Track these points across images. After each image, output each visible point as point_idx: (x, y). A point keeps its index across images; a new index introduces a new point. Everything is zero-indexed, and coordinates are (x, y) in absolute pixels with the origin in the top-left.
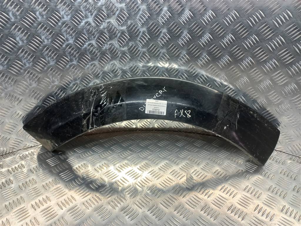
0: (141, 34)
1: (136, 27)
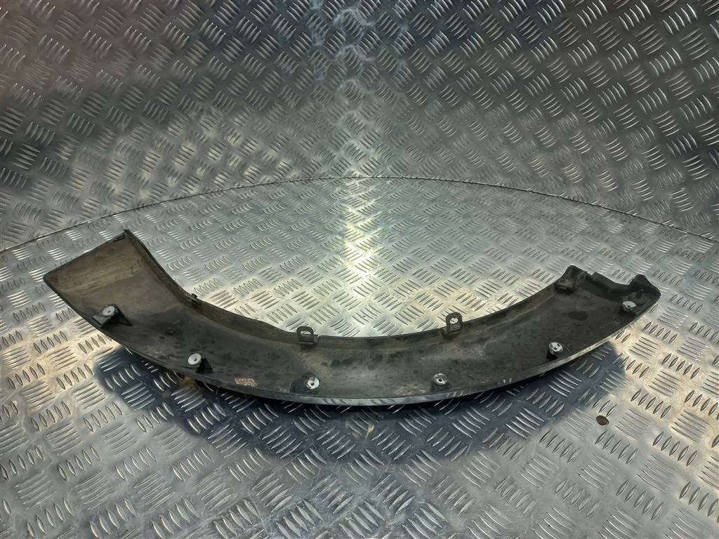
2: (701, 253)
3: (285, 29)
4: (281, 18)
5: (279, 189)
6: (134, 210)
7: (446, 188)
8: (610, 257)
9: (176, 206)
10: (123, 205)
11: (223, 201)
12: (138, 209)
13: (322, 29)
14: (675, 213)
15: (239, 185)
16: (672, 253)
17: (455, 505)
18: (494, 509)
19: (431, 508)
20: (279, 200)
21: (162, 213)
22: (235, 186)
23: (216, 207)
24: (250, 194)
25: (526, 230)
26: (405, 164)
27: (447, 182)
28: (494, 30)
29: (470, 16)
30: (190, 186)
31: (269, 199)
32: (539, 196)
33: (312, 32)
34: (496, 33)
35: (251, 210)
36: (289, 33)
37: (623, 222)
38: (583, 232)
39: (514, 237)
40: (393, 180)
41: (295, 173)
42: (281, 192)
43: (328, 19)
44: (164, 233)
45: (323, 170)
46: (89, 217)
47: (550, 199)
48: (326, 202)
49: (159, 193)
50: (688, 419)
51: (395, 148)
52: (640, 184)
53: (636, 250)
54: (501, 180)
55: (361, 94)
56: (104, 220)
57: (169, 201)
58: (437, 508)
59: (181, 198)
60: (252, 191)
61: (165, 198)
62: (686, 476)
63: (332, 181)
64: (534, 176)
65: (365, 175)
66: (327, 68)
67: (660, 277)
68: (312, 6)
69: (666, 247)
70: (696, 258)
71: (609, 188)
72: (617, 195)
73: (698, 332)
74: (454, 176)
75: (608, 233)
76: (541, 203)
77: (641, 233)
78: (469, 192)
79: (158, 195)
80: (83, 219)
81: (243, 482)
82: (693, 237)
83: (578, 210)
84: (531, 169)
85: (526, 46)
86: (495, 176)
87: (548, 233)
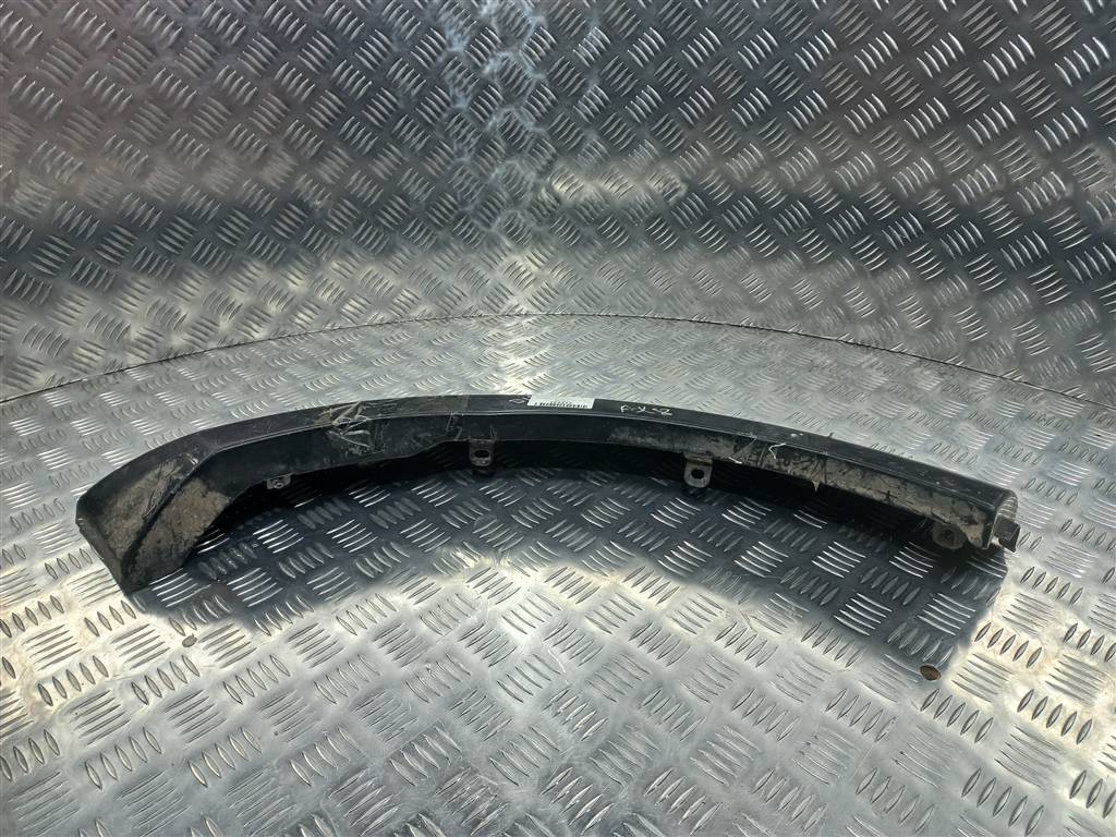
0: (531, 32)
1: (519, 14)
2: (1067, 418)
3: (409, 81)
4: (402, 64)
5: (398, 331)
6: (160, 362)
7: (664, 328)
8: (926, 424)
9: (230, 357)
10: (144, 354)
11: (306, 349)
12: (168, 360)
13: (465, 81)
14: (1021, 358)
15: (333, 326)
16: (1023, 418)
17: (685, 816)
18: (753, 821)
19: (645, 822)
20: (398, 348)
21: (208, 366)
22: (328, 327)
23: (294, 357)
24: (352, 339)
25: (790, 388)
26: (598, 292)
27: (664, 321)
28: (730, 81)
29: (693, 62)
30: (255, 327)
31: (380, 344)
32: (808, 339)
33: (451, 86)
34: (733, 87)
35: (353, 361)
36: (414, 87)
37: (942, 375)
38: (879, 390)
39: (773, 397)
40: (579, 318)
41: (425, 308)
42: (402, 336)
43: (476, 67)
44: (207, 395)
45: (469, 304)
46: (85, 372)
47: (827, 343)
48: (474, 349)
49: (203, 336)
50: (1071, 668)
51: (582, 267)
52: (962, 318)
53: (967, 415)
54: (748, 317)
55: (528, 183)
56: (110, 378)
57: (219, 349)
58: (655, 823)
59: (239, 345)
60: (355, 335)
61: (212, 345)
62: (1077, 762)
63: (484, 320)
64: (799, 311)
65: (534, 311)
66: (474, 141)
67: (1006, 453)
68: (451, 45)
69: (1010, 409)
70: (1062, 425)
71: (917, 324)
72: (930, 333)
73: (1074, 534)
74: (676, 311)
75: (919, 390)
76: (813, 350)
77: (971, 392)
78: (698, 335)
79: (201, 339)
80: (76, 375)
81: (313, 784)
82: (1051, 396)
83: (870, 359)
84: (794, 298)
85: (780, 106)
86: (739, 310)
87: (823, 390)
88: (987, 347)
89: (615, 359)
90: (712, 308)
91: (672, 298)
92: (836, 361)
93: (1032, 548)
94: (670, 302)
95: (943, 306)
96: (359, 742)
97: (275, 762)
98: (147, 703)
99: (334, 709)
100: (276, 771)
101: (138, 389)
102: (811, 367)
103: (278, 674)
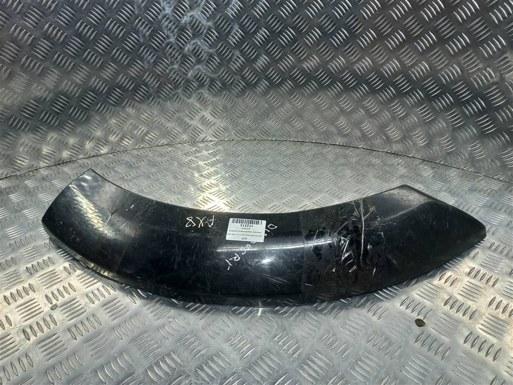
2: (494, 190)
4: (140, 20)
5: (170, 149)
6: (55, 165)
7: (299, 146)
9: (88, 162)
10: (47, 161)
11: (126, 158)
12: (59, 164)
13: (173, 27)
14: (472, 160)
15: (139, 146)
16: (472, 190)
20: (170, 157)
21: (77, 167)
22: (137, 147)
23: (119, 162)
25: (358, 176)
27: (299, 143)
30: (101, 147)
31: (162, 156)
32: (369, 151)
33: (166, 30)
34: (330, 28)
35: (147, 164)
36: (148, 31)
37: (433, 168)
38: (402, 176)
39: (349, 181)
43: (178, 20)
46: (19, 171)
47: (377, 153)
49: (76, 152)
50: (492, 320)
52: (444, 140)
53: (444, 189)
54: (339, 140)
56: (31, 173)
57: (84, 158)
59: (94, 156)
60: (150, 151)
61: (81, 156)
62: (493, 371)
64: (364, 137)
65: (214, 139)
66: (179, 57)
68: (164, 10)
69: (467, 185)
70: (491, 194)
71: (421, 143)
72: (427, 148)
73: (496, 250)
74: (304, 138)
75: (421, 176)
76: (370, 156)
77: (447, 176)
78: (316, 149)
79: (75, 154)
80: (14, 172)
81: (107, 383)
82: (487, 179)
83: (398, 161)
84: (361, 131)
85: (353, 36)
86: (335, 137)
87: (375, 177)
88: (455, 155)
89: (274, 162)
90: (322, 136)
91: (303, 131)
92: (381, 162)
93: (474, 257)
94: (301, 133)
95: (434, 134)
96: (133, 361)
97: (89, 371)
98: (29, 340)
99: (122, 343)
100: (89, 376)
101: (44, 179)
102: (370, 165)
103: (96, 324)
